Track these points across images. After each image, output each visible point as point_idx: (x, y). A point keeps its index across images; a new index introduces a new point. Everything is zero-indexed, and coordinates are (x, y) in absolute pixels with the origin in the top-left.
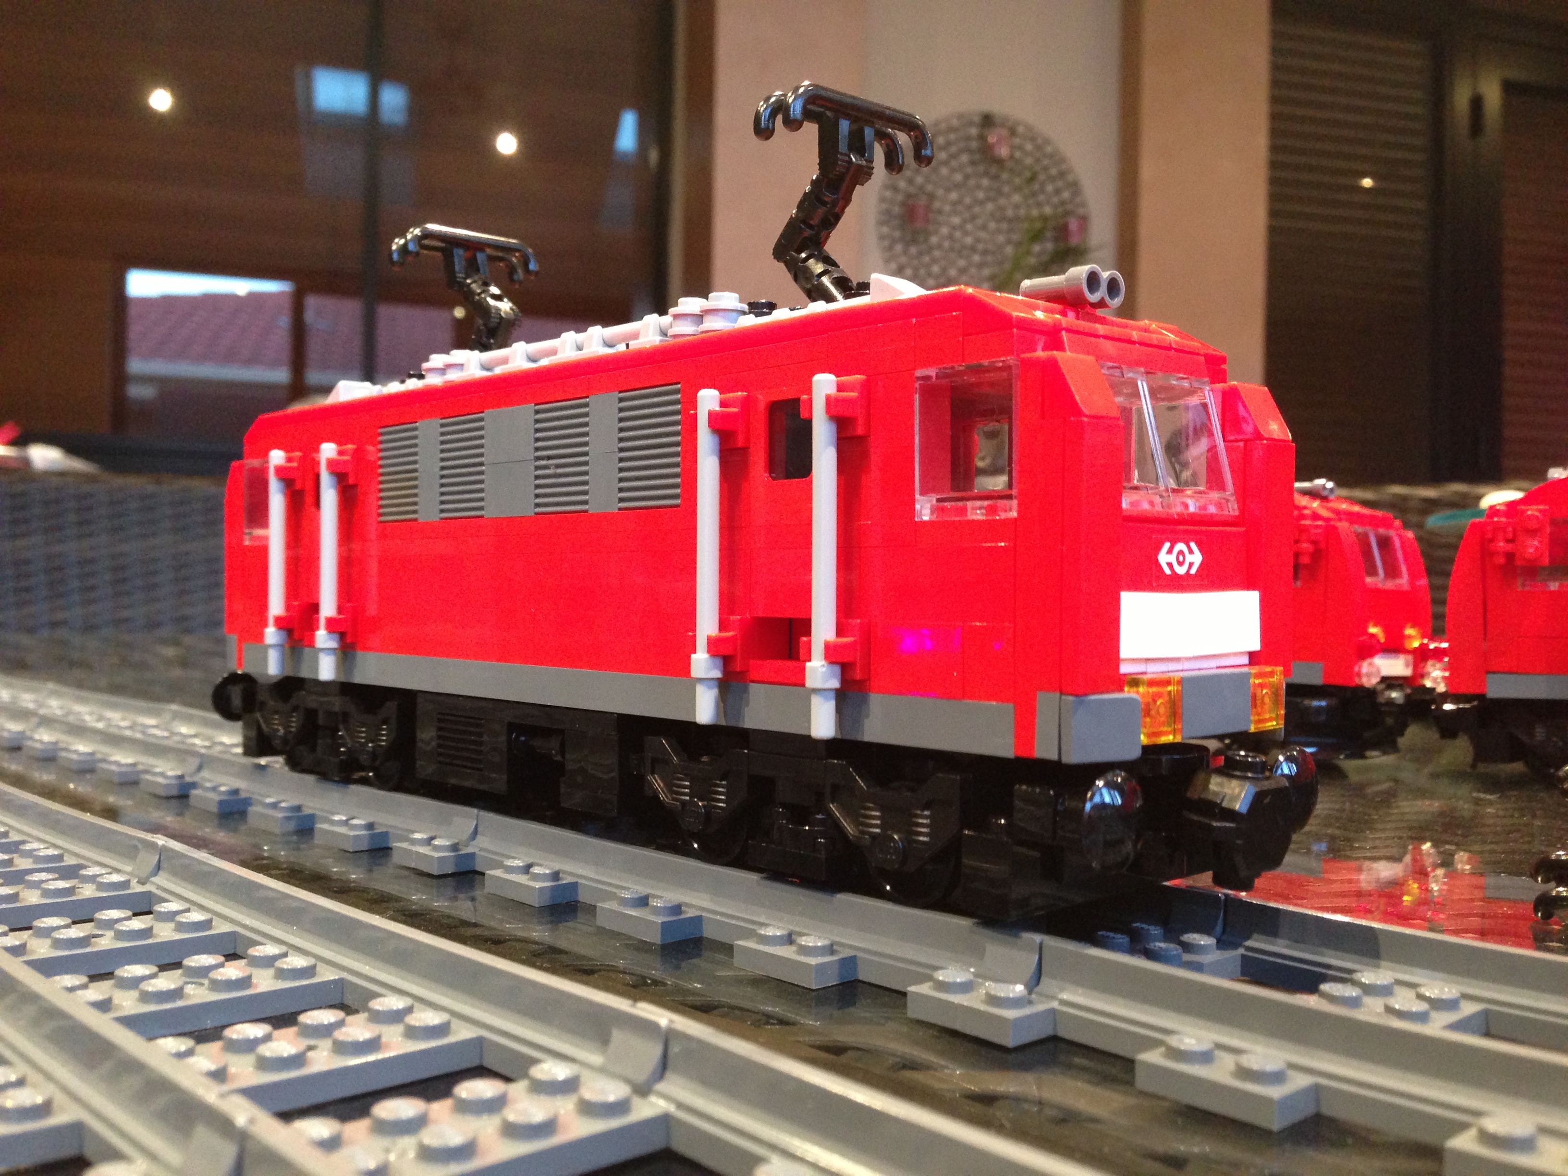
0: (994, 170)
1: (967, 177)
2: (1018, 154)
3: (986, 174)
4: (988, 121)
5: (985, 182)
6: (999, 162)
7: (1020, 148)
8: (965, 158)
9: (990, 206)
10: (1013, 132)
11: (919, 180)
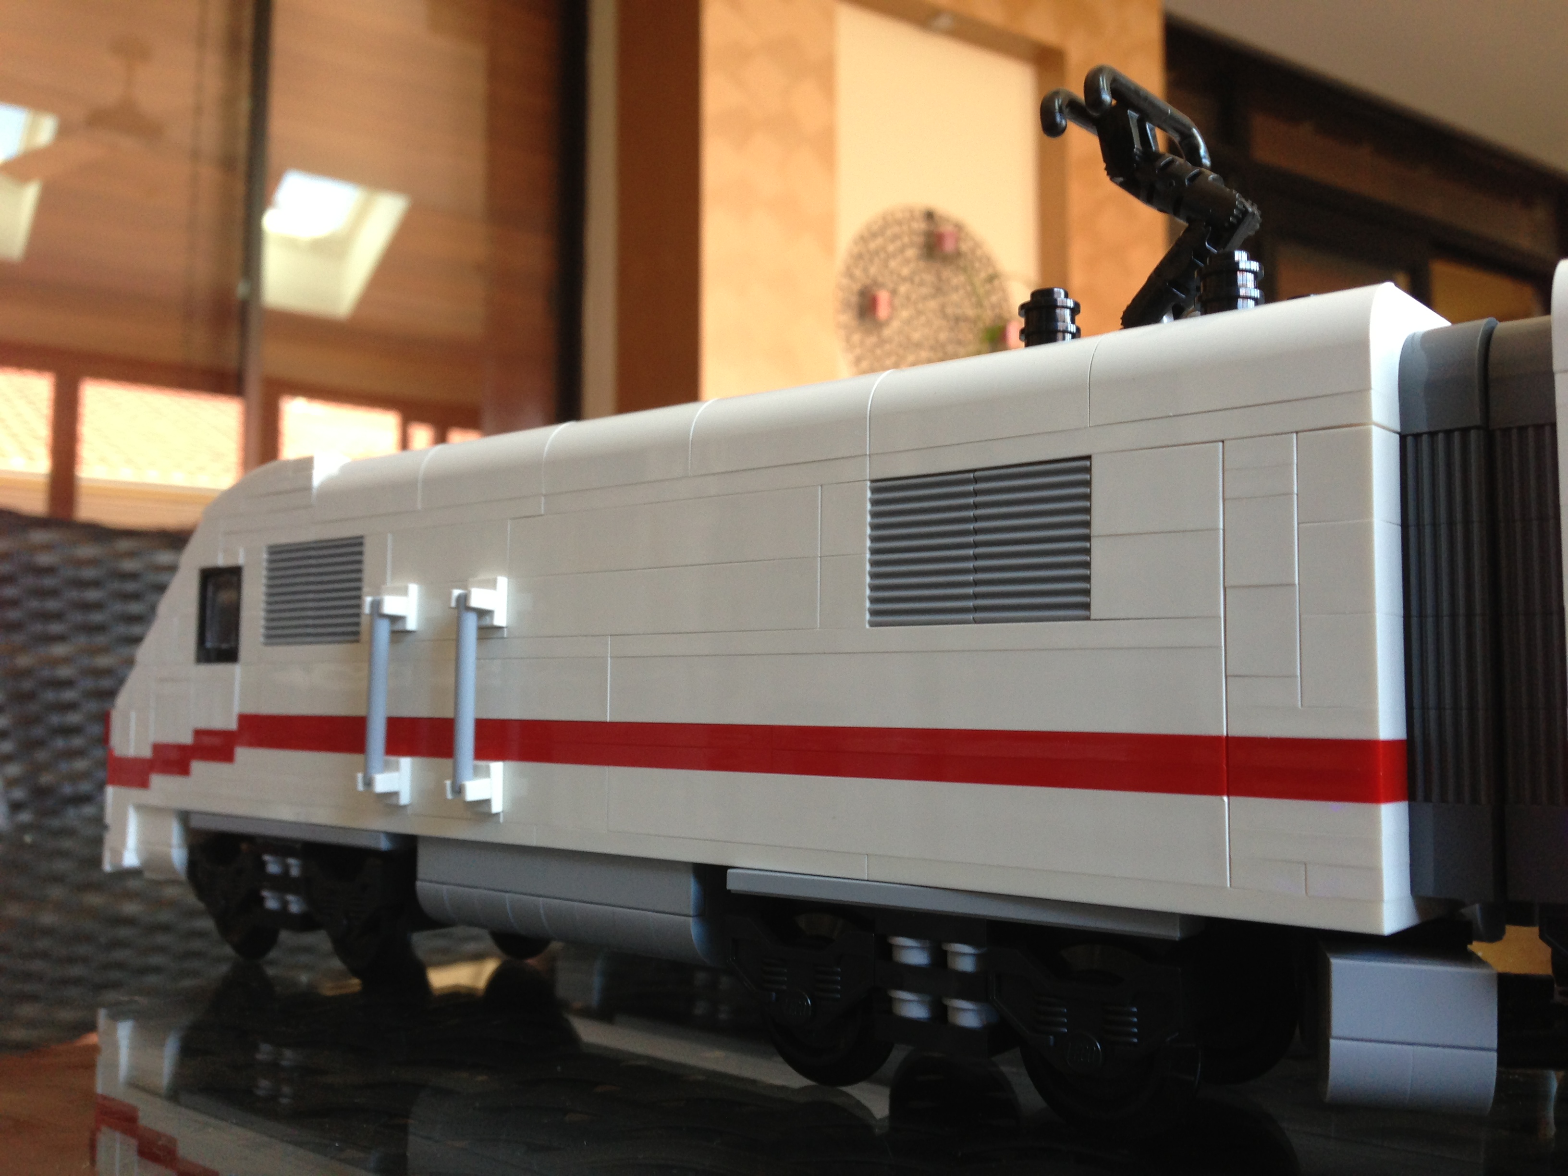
0: (938, 264)
1: (915, 271)
3: (930, 269)
4: (930, 216)
5: (929, 278)
6: (945, 254)
8: (911, 253)
9: (933, 304)
11: (873, 270)
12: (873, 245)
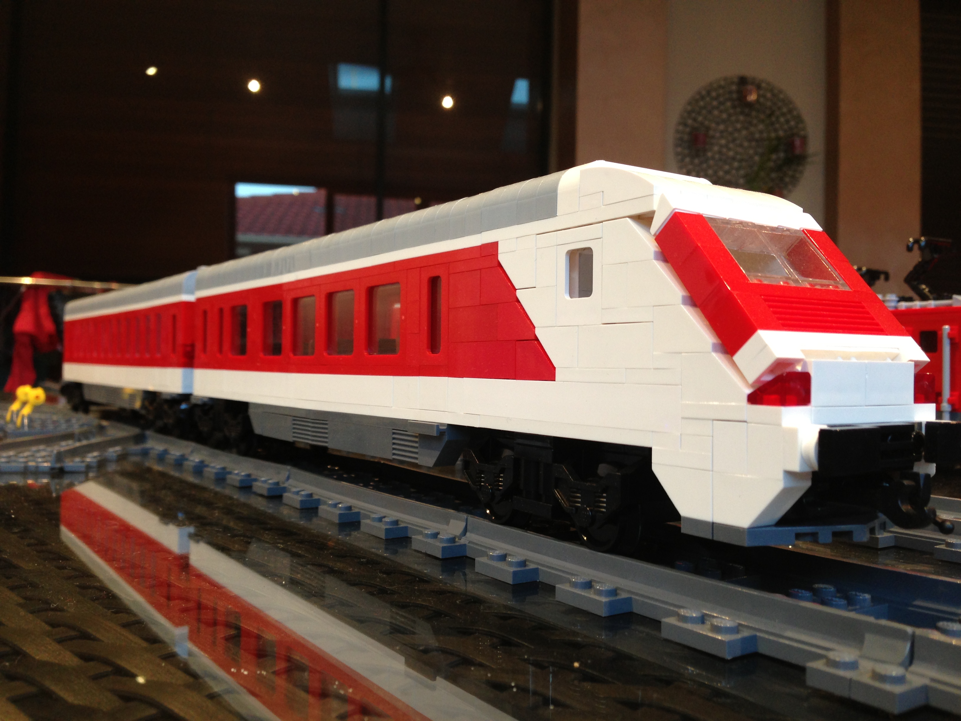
0: (747, 110)
1: (730, 115)
2: (762, 100)
3: (742, 113)
4: (743, 81)
5: (741, 118)
6: (750, 105)
7: (764, 96)
8: (729, 104)
9: (744, 132)
10: (759, 87)
11: (700, 119)
12: (702, 103)
